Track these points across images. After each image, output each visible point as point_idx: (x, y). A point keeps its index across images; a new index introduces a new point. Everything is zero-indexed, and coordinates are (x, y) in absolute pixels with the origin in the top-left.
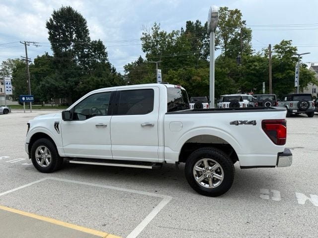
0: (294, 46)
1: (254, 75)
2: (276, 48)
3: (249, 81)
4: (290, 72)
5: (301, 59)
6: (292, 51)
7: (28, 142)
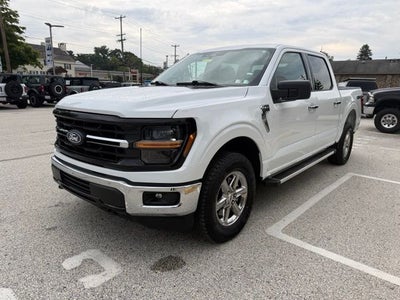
7: (201, 177)
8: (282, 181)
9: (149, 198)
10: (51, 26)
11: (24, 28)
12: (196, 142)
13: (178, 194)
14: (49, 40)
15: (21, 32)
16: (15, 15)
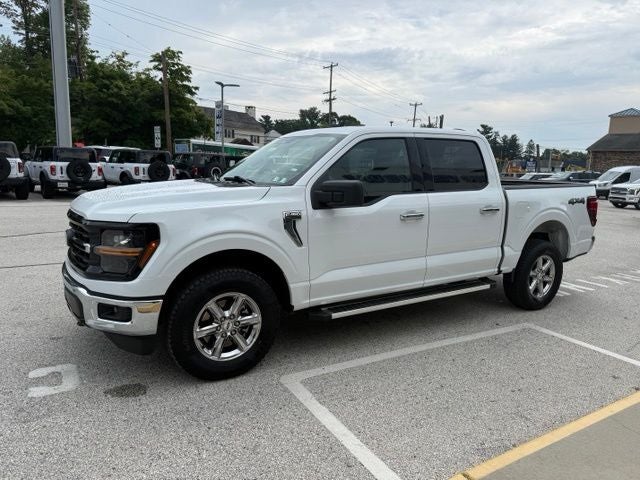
0: (186, 65)
1: (114, 106)
2: (154, 61)
3: (103, 119)
4: (182, 113)
5: (197, 91)
6: (182, 73)
7: (163, 293)
8: (335, 316)
9: (105, 311)
10: (223, 86)
11: (197, 88)
12: (157, 251)
13: (129, 310)
14: (220, 104)
15: (193, 94)
16: (189, 72)
